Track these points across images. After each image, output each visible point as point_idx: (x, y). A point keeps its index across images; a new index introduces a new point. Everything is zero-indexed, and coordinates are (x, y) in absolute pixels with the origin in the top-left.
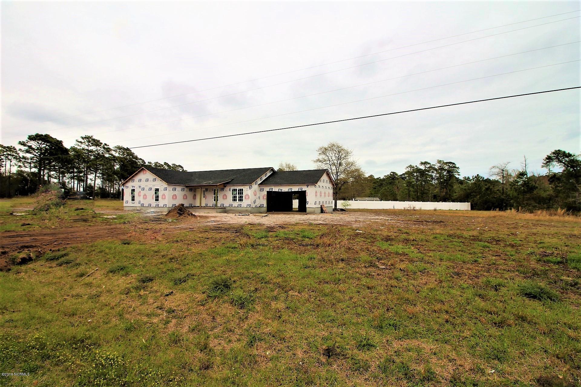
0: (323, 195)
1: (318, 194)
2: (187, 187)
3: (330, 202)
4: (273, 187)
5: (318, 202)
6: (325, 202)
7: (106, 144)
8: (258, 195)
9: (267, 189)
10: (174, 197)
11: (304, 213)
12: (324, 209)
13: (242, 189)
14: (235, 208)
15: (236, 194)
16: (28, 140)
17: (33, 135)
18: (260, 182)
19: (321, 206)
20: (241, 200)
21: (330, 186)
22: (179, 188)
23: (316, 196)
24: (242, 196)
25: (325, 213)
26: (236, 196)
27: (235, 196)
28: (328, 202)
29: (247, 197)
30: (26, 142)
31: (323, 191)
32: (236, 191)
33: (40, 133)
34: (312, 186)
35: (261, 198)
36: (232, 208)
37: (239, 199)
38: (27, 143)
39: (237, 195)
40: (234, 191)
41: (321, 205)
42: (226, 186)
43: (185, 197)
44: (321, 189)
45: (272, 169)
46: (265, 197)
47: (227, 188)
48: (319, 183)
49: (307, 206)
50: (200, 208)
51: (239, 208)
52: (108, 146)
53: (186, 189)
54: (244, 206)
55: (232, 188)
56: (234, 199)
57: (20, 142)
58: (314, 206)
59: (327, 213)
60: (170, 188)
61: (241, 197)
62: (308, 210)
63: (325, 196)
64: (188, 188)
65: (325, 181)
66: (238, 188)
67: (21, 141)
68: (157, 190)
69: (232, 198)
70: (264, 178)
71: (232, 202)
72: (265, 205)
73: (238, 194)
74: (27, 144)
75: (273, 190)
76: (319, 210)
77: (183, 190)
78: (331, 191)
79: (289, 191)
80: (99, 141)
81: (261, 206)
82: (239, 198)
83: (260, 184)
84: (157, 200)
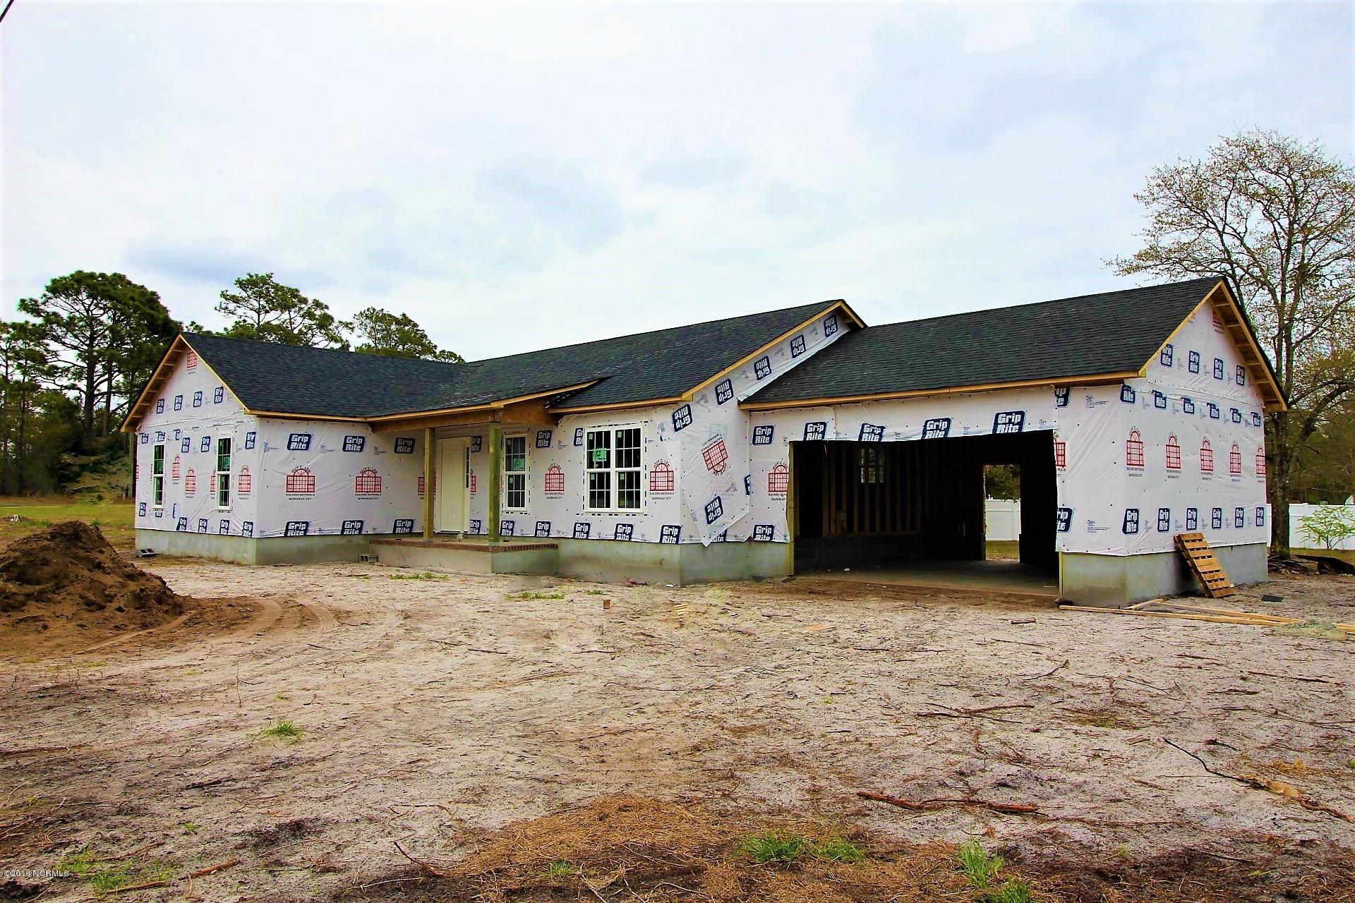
0: (1190, 460)
1: (1155, 455)
2: (375, 427)
3: (1250, 514)
4: (827, 416)
5: (1148, 516)
6: (1205, 516)
7: (317, 304)
8: (737, 469)
9: (792, 428)
10: (300, 484)
11: (1043, 592)
12: (1202, 566)
13: (638, 431)
14: (600, 549)
15: (607, 465)
16: (47, 293)
17: (65, 278)
18: (748, 387)
19: (1179, 540)
20: (631, 497)
21: (1246, 399)
22: (328, 438)
23: (1135, 463)
24: (638, 474)
25: (1207, 594)
26: (608, 474)
27: (601, 475)
28: (1228, 515)
29: (662, 479)
30: (40, 301)
31: (1190, 431)
32: (608, 445)
33: (87, 270)
34: (1098, 394)
35: (760, 484)
36: (587, 548)
37: (621, 495)
38: (44, 303)
39: (613, 470)
40: (599, 445)
41: (1173, 532)
42: (560, 416)
43: (369, 484)
44: (1172, 420)
45: (840, 313)
46: (784, 482)
47: (565, 431)
48: (1153, 374)
49: (1063, 542)
50: (424, 545)
51: (623, 549)
52: (327, 307)
53: (372, 440)
54: (648, 539)
55: (591, 427)
56: (599, 497)
57: (23, 301)
58: (1122, 545)
59: (1225, 595)
60: (278, 434)
61: (632, 481)
62: (1068, 571)
63: (1207, 469)
64: (389, 431)
65: (1207, 362)
66: (615, 426)
67: (27, 297)
68: (225, 445)
69: (586, 491)
70: (783, 365)
71: (587, 512)
72: (784, 533)
73: (619, 465)
74: (42, 307)
75: (830, 436)
76: (1164, 576)
77: (354, 445)
78: (1253, 440)
79: (929, 436)
80: (294, 293)
81: (761, 537)
82: (621, 484)
83: (749, 400)
84: (225, 498)
